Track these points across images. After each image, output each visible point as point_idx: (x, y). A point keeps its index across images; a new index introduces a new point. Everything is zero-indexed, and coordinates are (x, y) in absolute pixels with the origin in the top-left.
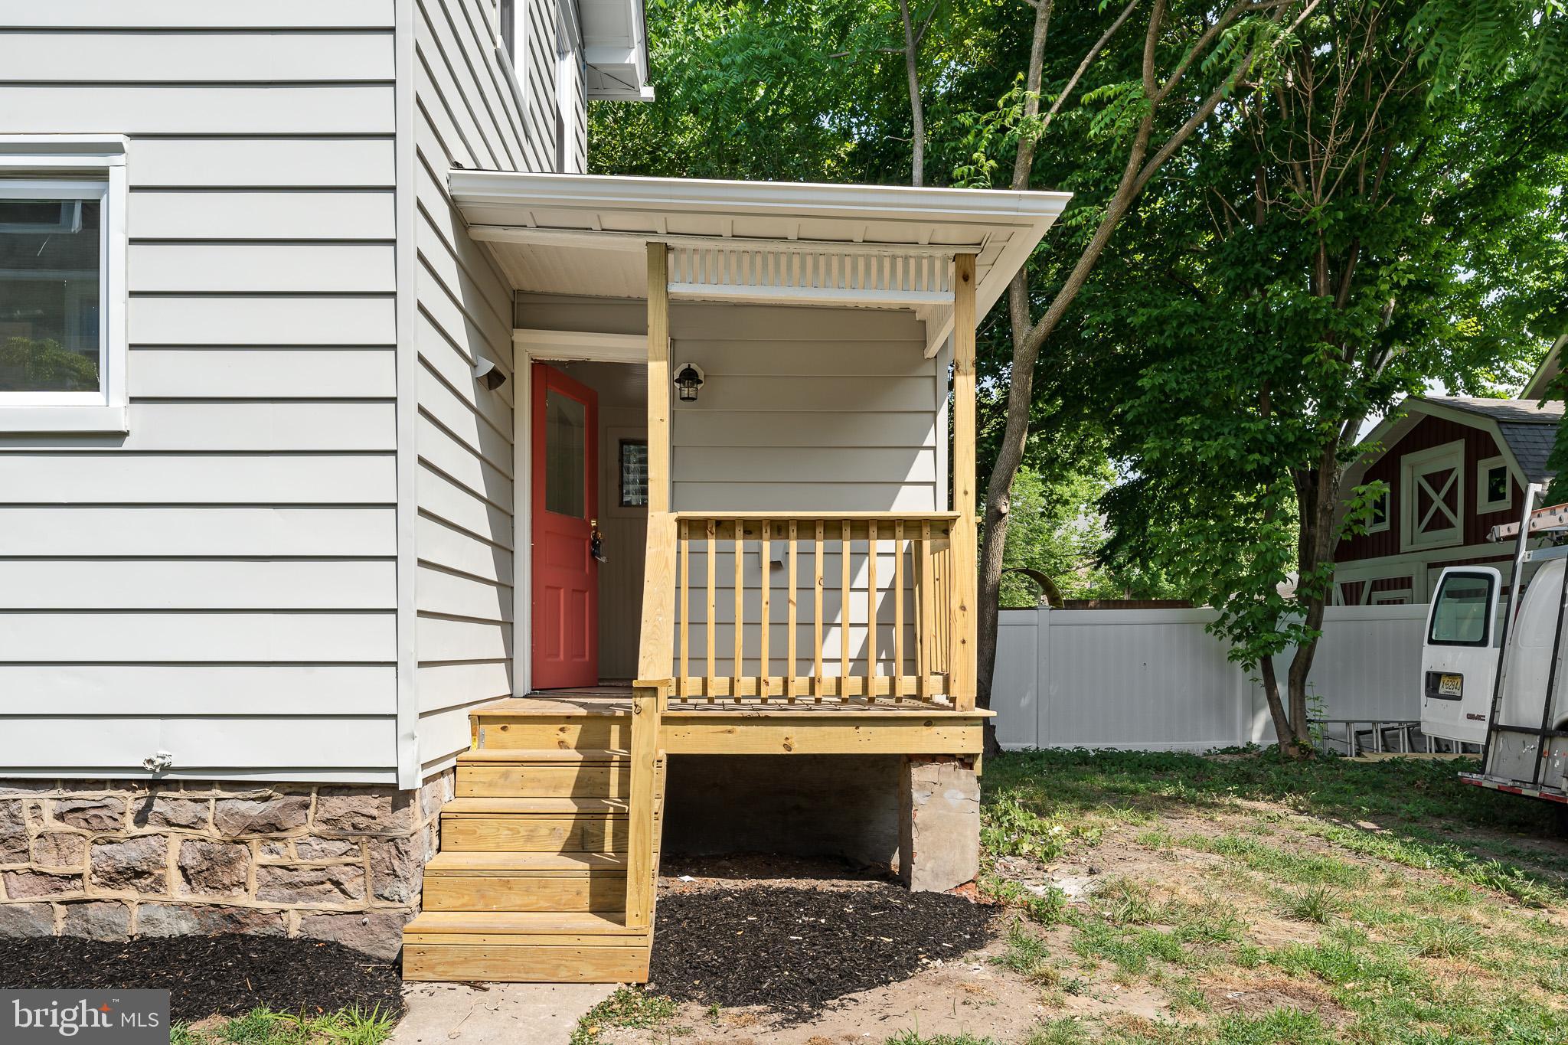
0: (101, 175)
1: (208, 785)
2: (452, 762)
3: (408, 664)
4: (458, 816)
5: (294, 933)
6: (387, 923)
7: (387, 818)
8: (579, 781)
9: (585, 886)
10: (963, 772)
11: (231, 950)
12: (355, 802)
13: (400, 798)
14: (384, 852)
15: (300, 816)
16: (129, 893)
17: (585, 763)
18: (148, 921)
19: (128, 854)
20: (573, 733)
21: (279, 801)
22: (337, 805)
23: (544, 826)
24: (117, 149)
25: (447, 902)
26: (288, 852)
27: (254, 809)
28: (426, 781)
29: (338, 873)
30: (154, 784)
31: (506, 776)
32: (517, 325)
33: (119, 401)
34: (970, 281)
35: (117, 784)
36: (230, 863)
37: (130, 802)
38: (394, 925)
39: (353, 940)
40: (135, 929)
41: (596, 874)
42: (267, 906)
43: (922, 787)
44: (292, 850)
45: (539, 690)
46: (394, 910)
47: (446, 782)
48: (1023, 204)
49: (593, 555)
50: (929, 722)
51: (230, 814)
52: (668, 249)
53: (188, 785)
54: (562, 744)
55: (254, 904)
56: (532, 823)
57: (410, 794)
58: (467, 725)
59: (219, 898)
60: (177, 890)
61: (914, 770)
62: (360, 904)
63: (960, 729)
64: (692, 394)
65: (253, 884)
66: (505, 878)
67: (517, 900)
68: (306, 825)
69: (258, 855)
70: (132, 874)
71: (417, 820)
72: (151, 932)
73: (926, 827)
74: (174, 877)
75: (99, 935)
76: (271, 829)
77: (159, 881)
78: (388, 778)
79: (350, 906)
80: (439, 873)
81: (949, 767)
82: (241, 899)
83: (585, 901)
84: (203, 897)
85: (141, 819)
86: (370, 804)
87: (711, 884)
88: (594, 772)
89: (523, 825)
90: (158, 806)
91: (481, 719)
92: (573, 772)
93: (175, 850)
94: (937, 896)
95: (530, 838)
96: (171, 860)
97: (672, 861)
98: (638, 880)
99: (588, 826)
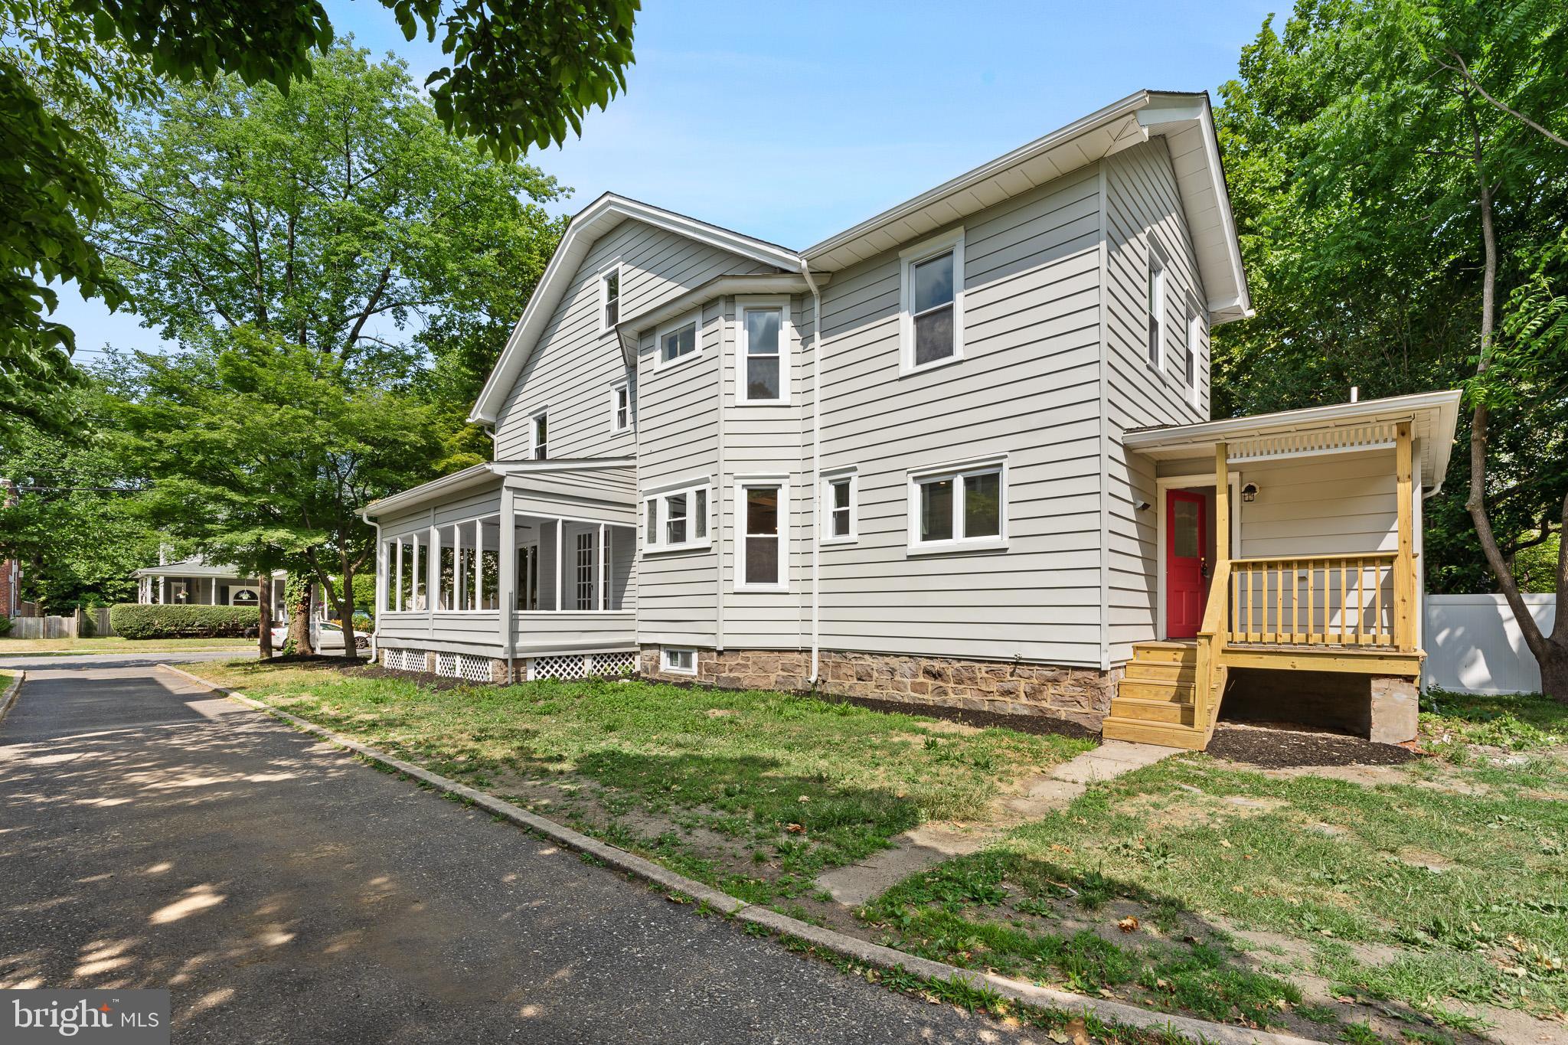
0: (1001, 465)
1: (1034, 665)
2: (1124, 664)
3: (1105, 625)
4: (1126, 684)
5: (1063, 718)
6: (1097, 718)
7: (1097, 680)
8: (1180, 675)
9: (1179, 713)
10: (1406, 684)
11: (1042, 720)
12: (1085, 674)
13: (1102, 673)
14: (1096, 692)
15: (1065, 677)
16: (1008, 699)
17: (1183, 667)
18: (1014, 709)
19: (1007, 686)
20: (1180, 655)
21: (1058, 671)
22: (1079, 674)
23: (1163, 690)
24: (1006, 457)
25: (1120, 714)
26: (1061, 690)
27: (1049, 674)
28: (1112, 669)
29: (1079, 698)
30: (1016, 664)
31: (1147, 670)
32: (1159, 476)
33: (1006, 539)
34: (1407, 435)
35: (1005, 663)
36: (1041, 692)
37: (1009, 669)
38: (1099, 719)
39: (1084, 723)
40: (1010, 711)
41: (1183, 709)
42: (1054, 708)
43: (1378, 690)
44: (1063, 689)
45: (1170, 637)
46: (1100, 714)
47: (1121, 671)
48: (1428, 400)
49: (1202, 574)
50: (1381, 657)
51: (1041, 675)
52: (1227, 444)
53: (1027, 664)
54: (1175, 660)
55: (1049, 707)
56: (1158, 688)
57: (1106, 672)
58: (1131, 650)
59: (1037, 704)
60: (1023, 700)
61: (1373, 682)
62: (1087, 710)
63: (1402, 662)
64: (1251, 498)
65: (1049, 700)
66: (1145, 707)
67: (1149, 716)
68: (1068, 681)
69: (1051, 690)
70: (1009, 693)
71: (1109, 682)
72: (1015, 713)
73: (1381, 711)
74: (1023, 695)
75: (999, 712)
76: (1055, 681)
77: (1018, 696)
78: (1098, 666)
79: (1083, 711)
80: (1117, 703)
81: (1396, 681)
82: (1044, 704)
83: (1179, 719)
84: (1032, 703)
85: (1012, 675)
86: (1091, 675)
87: (1249, 728)
88: (1188, 671)
89: (1154, 689)
90: (1017, 671)
91: (1138, 648)
92: (1179, 670)
93: (1022, 686)
94: (1386, 746)
95: (1156, 695)
96: (1021, 689)
97: (1226, 713)
98: (1200, 711)
99: (1183, 692)
